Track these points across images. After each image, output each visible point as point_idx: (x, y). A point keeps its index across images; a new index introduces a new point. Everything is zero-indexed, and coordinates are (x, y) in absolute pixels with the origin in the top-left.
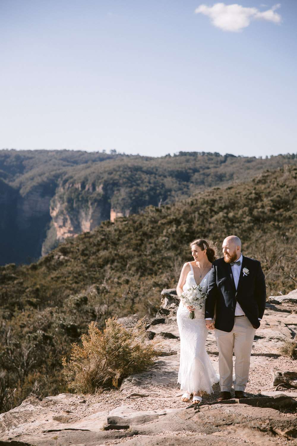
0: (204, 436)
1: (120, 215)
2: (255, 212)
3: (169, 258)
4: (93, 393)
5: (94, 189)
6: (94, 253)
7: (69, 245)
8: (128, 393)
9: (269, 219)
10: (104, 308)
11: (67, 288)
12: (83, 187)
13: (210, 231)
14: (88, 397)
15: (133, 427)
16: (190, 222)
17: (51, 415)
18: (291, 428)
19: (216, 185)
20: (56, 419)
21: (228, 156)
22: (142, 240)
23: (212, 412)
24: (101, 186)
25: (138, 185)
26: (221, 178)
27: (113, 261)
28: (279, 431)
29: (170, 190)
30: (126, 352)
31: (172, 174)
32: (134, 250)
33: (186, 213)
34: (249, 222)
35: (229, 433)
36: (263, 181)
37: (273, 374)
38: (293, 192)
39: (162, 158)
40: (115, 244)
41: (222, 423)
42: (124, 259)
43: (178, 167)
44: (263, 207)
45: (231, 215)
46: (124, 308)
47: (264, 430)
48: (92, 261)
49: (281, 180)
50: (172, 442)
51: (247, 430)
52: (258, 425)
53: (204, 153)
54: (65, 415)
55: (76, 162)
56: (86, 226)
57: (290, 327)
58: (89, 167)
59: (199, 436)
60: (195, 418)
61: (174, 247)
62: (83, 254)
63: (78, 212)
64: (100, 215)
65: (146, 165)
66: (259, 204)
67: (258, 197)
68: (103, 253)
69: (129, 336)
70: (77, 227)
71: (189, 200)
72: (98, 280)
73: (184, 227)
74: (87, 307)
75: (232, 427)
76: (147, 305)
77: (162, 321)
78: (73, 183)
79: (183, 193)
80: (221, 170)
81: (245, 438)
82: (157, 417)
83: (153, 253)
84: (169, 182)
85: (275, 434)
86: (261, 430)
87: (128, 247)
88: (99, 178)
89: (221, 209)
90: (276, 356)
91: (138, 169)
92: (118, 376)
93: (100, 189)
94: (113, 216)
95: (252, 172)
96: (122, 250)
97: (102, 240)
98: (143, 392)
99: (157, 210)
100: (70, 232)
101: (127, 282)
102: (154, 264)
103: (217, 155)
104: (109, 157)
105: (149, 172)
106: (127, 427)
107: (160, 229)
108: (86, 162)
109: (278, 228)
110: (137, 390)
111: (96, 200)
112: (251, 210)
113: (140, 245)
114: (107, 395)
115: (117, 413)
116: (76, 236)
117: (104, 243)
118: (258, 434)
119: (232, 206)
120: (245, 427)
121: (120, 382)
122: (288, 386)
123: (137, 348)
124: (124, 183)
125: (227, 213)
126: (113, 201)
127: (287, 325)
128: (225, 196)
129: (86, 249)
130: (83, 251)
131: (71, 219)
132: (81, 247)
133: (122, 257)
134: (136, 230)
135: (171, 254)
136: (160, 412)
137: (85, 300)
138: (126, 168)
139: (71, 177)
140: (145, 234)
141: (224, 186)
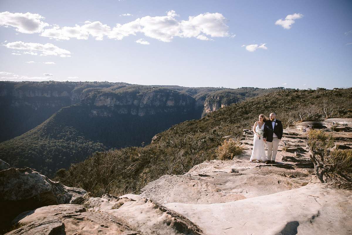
0: (263, 176)
1: (224, 106)
2: (266, 105)
3: (239, 119)
4: (225, 160)
5: (217, 98)
6: (217, 117)
7: (210, 115)
8: (235, 161)
9: (270, 107)
10: (221, 133)
11: (210, 127)
12: (213, 98)
13: (252, 111)
14: (223, 161)
15: (240, 172)
16: (246, 108)
17: (213, 166)
18: (291, 175)
19: (253, 97)
20: (214, 167)
21: (256, 88)
22: (231, 113)
23: (265, 169)
24: (219, 97)
25: (229, 97)
26: (254, 95)
27: (223, 119)
28: (287, 176)
29: (239, 99)
30: (235, 148)
31: (239, 94)
32: (229, 116)
33: (244, 105)
34: (264, 108)
35: (271, 175)
36: (268, 96)
37: (281, 157)
38: (277, 99)
39: (237, 89)
40: (223, 114)
41: (268, 172)
42: (226, 119)
43: (241, 92)
44: (268, 103)
45: (258, 106)
46: (227, 133)
47: (282, 175)
48: (216, 119)
49: (274, 96)
50: (254, 178)
51: (276, 175)
52: (280, 173)
53: (249, 87)
54: (217, 166)
55: (211, 91)
56: (214, 109)
57: (284, 141)
58: (215, 92)
59: (261, 176)
60: (260, 170)
61: (241, 115)
62: (214, 117)
63: (212, 105)
64: (218, 106)
65: (232, 91)
66: (267, 103)
67: (267, 101)
68: (220, 117)
69: (235, 144)
70: (212, 109)
71: (245, 101)
72: (218, 125)
73: (244, 109)
74: (216, 133)
75: (271, 174)
76: (234, 133)
77: (244, 139)
78: (211, 97)
79: (243, 99)
80: (255, 92)
81: (276, 177)
82: (247, 169)
83: (234, 117)
84: (239, 96)
85: (286, 176)
86: (281, 175)
87: (227, 115)
88: (218, 95)
89: (255, 104)
90: (281, 151)
91: (229, 92)
92: (232, 156)
93: (218, 98)
94: (222, 106)
95: (264, 93)
96: (225, 116)
97: (220, 113)
98: (240, 161)
99: (236, 104)
100: (209, 111)
101: (228, 125)
102: (235, 120)
103: (253, 88)
104: (221, 89)
105: (232, 93)
106: (238, 172)
107: (237, 110)
108: (214, 91)
109: (272, 110)
110: (238, 160)
111: (217, 102)
112: (264, 105)
113: (231, 115)
114: (229, 161)
115: (233, 167)
116: (211, 112)
117: (220, 114)
118: (280, 176)
119: (259, 103)
120: (276, 174)
121: (233, 157)
122: (286, 161)
123: (238, 147)
124: (225, 97)
125: (257, 105)
126: (222, 102)
127: (283, 141)
128: (256, 100)
129: (215, 116)
130: (214, 116)
131: (210, 107)
132: (213, 115)
133: (225, 118)
134: (229, 110)
135: (240, 117)
136: (247, 168)
137: (215, 131)
138: (226, 92)
139: (210, 95)
140: (232, 111)
141: (256, 97)
